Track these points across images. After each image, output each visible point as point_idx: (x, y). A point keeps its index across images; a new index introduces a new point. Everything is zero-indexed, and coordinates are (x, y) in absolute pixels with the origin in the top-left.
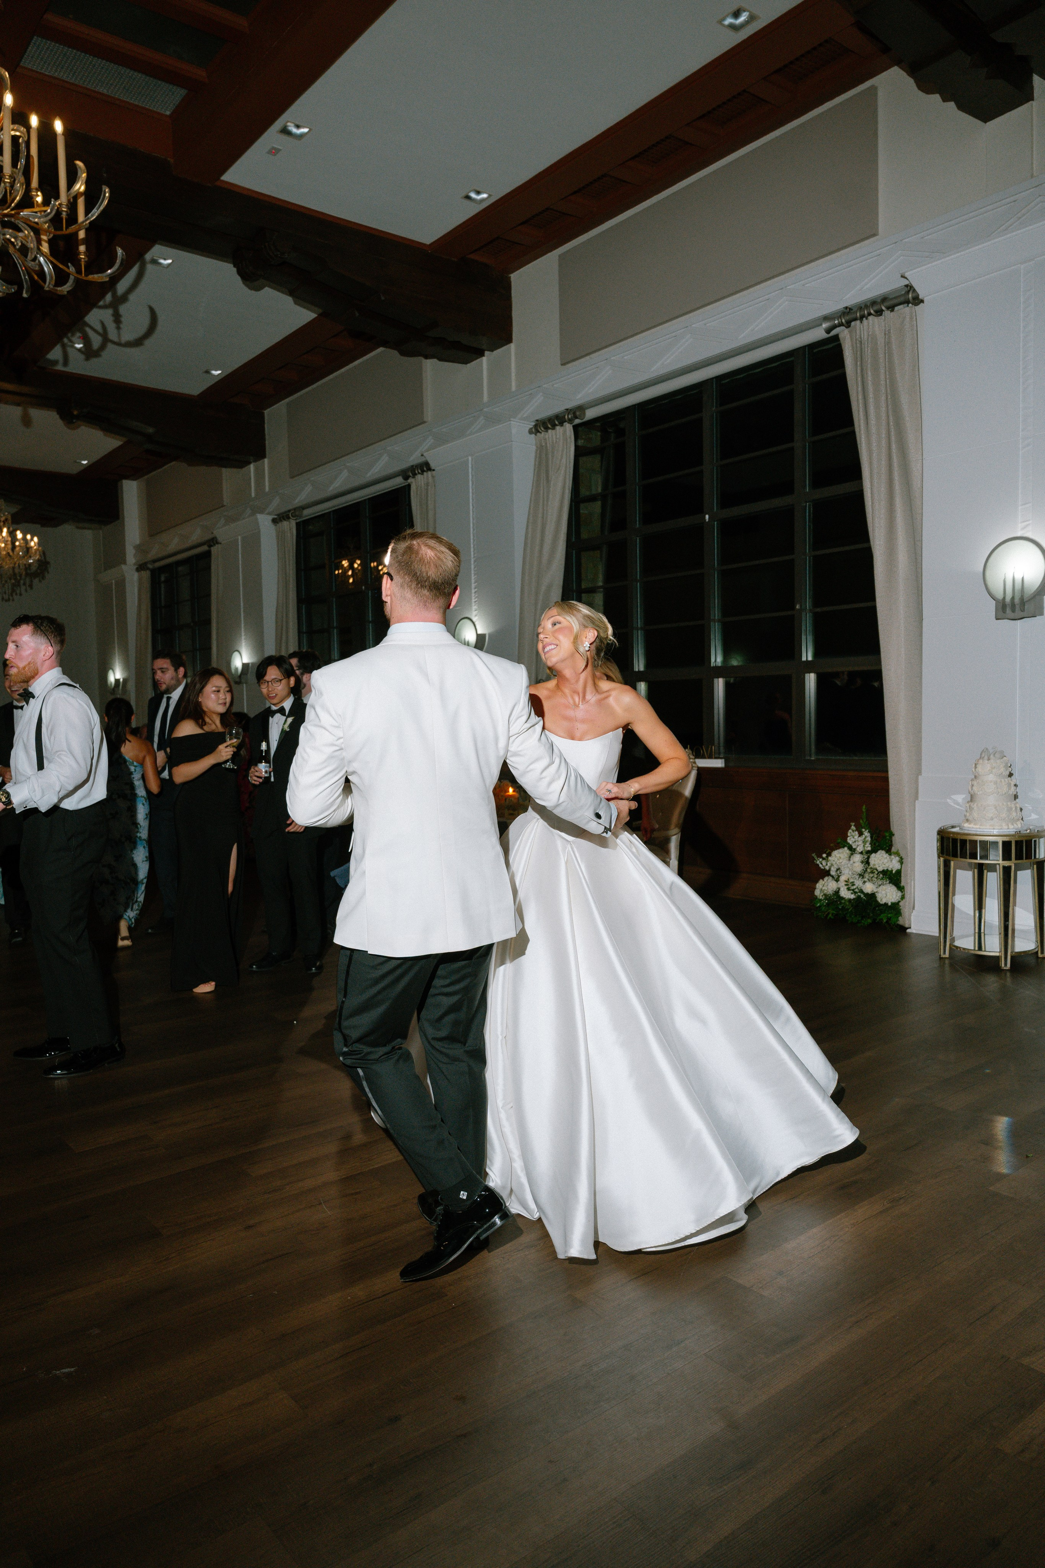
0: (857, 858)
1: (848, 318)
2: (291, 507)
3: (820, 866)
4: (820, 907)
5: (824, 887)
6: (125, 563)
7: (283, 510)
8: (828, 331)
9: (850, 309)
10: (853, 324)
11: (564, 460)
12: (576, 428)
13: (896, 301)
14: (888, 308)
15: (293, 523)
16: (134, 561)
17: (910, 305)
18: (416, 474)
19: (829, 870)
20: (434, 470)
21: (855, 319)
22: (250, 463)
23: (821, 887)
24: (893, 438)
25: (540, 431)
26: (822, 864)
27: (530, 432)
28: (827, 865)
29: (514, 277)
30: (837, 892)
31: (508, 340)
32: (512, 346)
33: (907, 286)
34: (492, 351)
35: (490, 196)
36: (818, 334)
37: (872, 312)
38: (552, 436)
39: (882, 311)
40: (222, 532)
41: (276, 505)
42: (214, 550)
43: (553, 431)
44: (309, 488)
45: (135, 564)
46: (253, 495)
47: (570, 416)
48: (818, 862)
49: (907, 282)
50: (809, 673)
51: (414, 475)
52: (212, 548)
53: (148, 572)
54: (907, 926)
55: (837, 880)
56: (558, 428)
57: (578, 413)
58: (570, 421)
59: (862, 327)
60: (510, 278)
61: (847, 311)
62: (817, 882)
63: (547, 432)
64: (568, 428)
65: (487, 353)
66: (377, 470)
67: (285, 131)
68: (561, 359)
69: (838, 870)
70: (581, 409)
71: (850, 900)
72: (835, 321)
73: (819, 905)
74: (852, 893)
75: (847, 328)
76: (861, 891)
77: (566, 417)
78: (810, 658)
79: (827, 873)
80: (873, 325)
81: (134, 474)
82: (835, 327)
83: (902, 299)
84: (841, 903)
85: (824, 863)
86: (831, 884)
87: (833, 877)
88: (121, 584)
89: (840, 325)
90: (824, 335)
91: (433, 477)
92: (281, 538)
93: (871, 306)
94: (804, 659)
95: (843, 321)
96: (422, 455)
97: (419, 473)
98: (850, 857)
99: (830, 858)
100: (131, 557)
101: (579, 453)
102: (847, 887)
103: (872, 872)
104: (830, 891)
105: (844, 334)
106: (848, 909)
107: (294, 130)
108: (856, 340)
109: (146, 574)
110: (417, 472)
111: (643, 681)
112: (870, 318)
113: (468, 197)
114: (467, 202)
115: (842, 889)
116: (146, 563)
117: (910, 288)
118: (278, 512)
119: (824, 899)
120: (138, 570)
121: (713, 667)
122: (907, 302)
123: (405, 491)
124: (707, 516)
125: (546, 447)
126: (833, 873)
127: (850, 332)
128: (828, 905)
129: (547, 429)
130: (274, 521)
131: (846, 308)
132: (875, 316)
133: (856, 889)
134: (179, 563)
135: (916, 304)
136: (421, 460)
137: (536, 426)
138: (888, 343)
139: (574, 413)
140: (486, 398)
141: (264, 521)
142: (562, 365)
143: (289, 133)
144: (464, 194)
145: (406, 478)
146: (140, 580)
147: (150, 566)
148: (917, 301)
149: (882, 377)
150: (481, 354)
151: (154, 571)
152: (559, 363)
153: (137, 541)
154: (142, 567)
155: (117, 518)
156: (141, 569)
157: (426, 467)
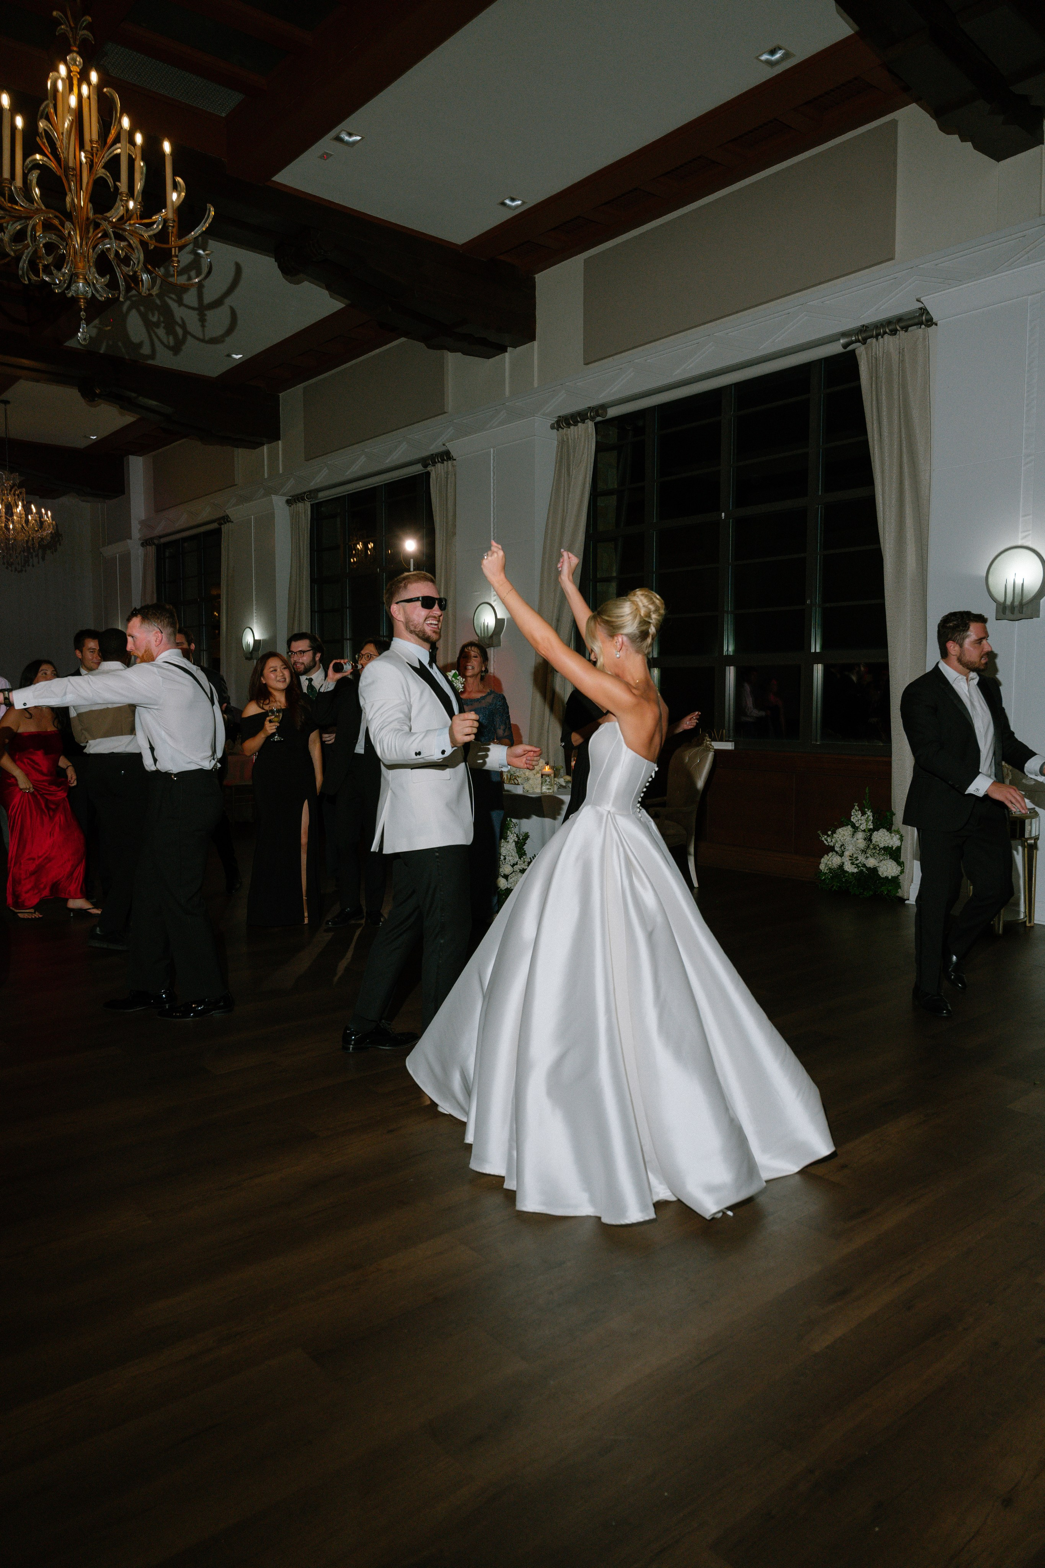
0: (860, 835)
1: (864, 335)
2: (304, 490)
3: (825, 842)
4: (824, 879)
5: (829, 862)
6: (130, 538)
7: (298, 491)
8: (845, 346)
9: (866, 327)
10: (869, 340)
11: (585, 456)
12: (596, 424)
13: (910, 322)
14: (902, 328)
15: (308, 505)
16: (139, 536)
17: (923, 326)
18: (436, 463)
19: (833, 847)
20: (455, 460)
21: (870, 337)
22: (263, 444)
23: (826, 861)
24: (904, 450)
25: (562, 426)
26: (827, 840)
27: (552, 427)
28: (832, 841)
29: (539, 277)
30: (841, 867)
31: (532, 338)
32: (536, 343)
33: (921, 309)
34: (515, 346)
35: (523, 203)
36: (836, 348)
37: (887, 330)
38: (574, 432)
39: (897, 330)
40: (235, 512)
41: (291, 486)
42: (225, 528)
43: (576, 427)
44: (325, 472)
45: (140, 539)
46: (266, 476)
47: (592, 414)
48: (823, 839)
49: (921, 305)
50: (818, 664)
51: (434, 463)
52: (222, 526)
53: (154, 548)
54: (905, 897)
55: (842, 855)
56: (580, 424)
57: (600, 412)
58: (592, 419)
59: (877, 344)
60: (535, 277)
61: (864, 329)
62: (822, 857)
63: (569, 428)
64: (590, 425)
65: (509, 349)
66: (397, 456)
67: (339, 139)
68: (584, 358)
69: (843, 845)
70: (603, 407)
71: (853, 873)
72: (852, 337)
73: (824, 878)
74: (855, 867)
75: (863, 344)
76: (864, 865)
77: (589, 414)
78: (818, 650)
79: (832, 849)
80: (888, 343)
81: (140, 451)
82: (852, 343)
83: (916, 321)
84: (844, 876)
85: (829, 839)
86: (835, 859)
87: (837, 852)
88: (126, 559)
89: (857, 341)
90: (841, 350)
91: (453, 466)
92: (295, 518)
93: (886, 326)
94: (813, 650)
95: (860, 338)
96: (444, 445)
97: (439, 462)
98: (853, 835)
99: (834, 835)
100: (136, 532)
101: (600, 448)
102: (851, 861)
103: (875, 848)
104: (834, 865)
105: (861, 351)
106: (851, 882)
107: (347, 138)
108: (872, 357)
109: (152, 550)
110: (437, 460)
111: (656, 667)
112: (886, 336)
113: (503, 204)
114: (501, 207)
115: (846, 863)
116: (152, 539)
117: (924, 311)
118: (292, 494)
119: (828, 872)
120: (142, 545)
121: (725, 655)
122: (920, 323)
123: (424, 478)
124: (723, 514)
125: (568, 442)
126: (837, 849)
127: (866, 348)
128: (832, 877)
129: (569, 425)
130: (288, 502)
131: (863, 326)
132: (890, 335)
133: (859, 863)
134: (185, 539)
135: (929, 326)
136: (443, 449)
137: (558, 422)
138: (902, 361)
139: (597, 411)
140: (507, 393)
141: (279, 502)
142: (585, 364)
143: (341, 140)
144: (500, 201)
145: (425, 466)
146: (146, 555)
147: (156, 541)
148: (930, 322)
149: (896, 391)
150: (504, 350)
151: (161, 549)
152: (582, 362)
153: (143, 517)
154: (148, 542)
155: (123, 492)
156: (146, 543)
157: (447, 456)
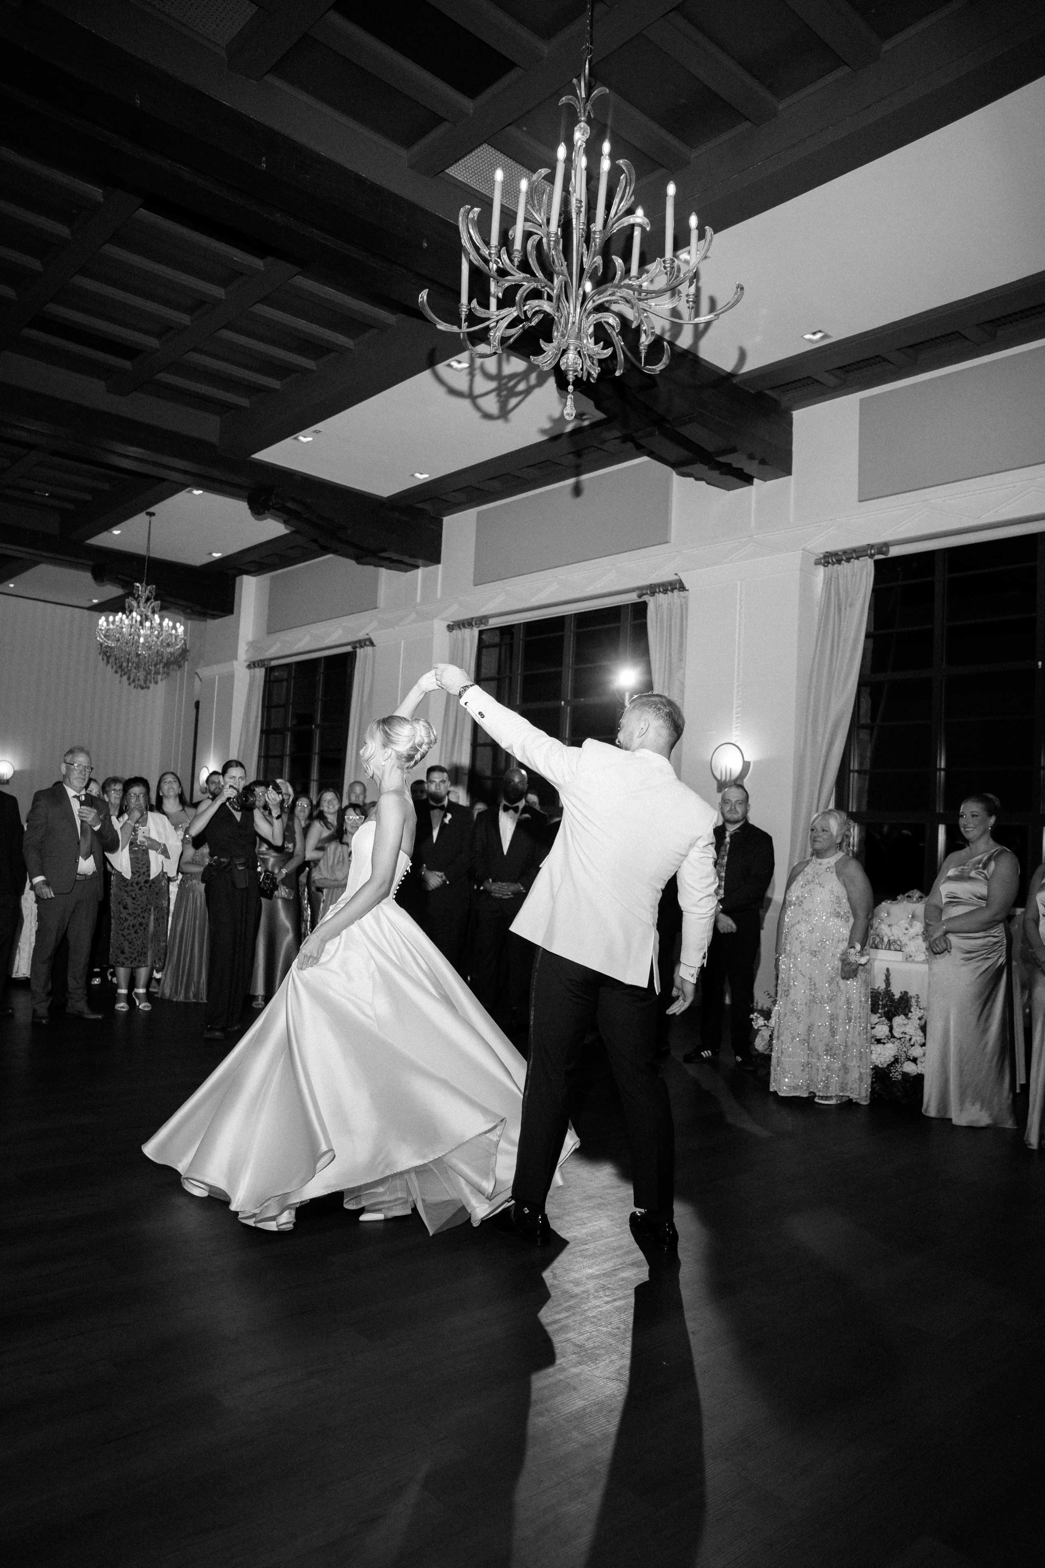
2: (473, 615)
6: (236, 659)
7: (463, 617)
12: (876, 562)
15: (476, 631)
16: (244, 657)
18: (659, 592)
20: (688, 590)
22: (417, 567)
25: (831, 563)
27: (818, 563)
29: (799, 413)
31: (787, 472)
32: (791, 478)
34: (765, 482)
38: (846, 568)
40: (379, 635)
41: (452, 612)
42: (359, 651)
43: (849, 564)
45: (245, 661)
46: (420, 600)
47: (873, 552)
51: (653, 594)
53: (263, 670)
56: (854, 561)
57: (883, 549)
58: (871, 556)
60: (792, 414)
63: (840, 564)
64: (868, 562)
65: (755, 484)
68: (859, 495)
70: (886, 545)
77: (867, 552)
81: (258, 570)
88: (228, 680)
91: (684, 597)
92: (458, 644)
96: (676, 574)
100: (243, 654)
109: (260, 673)
113: (803, 336)
114: (799, 340)
116: (261, 661)
118: (455, 619)
120: (249, 667)
123: (640, 610)
125: (838, 579)
129: (839, 561)
130: (450, 628)
136: (671, 578)
137: (825, 558)
139: (880, 548)
140: (753, 527)
141: (439, 626)
142: (860, 501)
145: (639, 597)
146: (252, 679)
147: (266, 664)
150: (749, 484)
151: (270, 670)
152: (857, 499)
153: (250, 638)
154: (257, 665)
155: (231, 612)
156: (254, 665)
157: (677, 586)
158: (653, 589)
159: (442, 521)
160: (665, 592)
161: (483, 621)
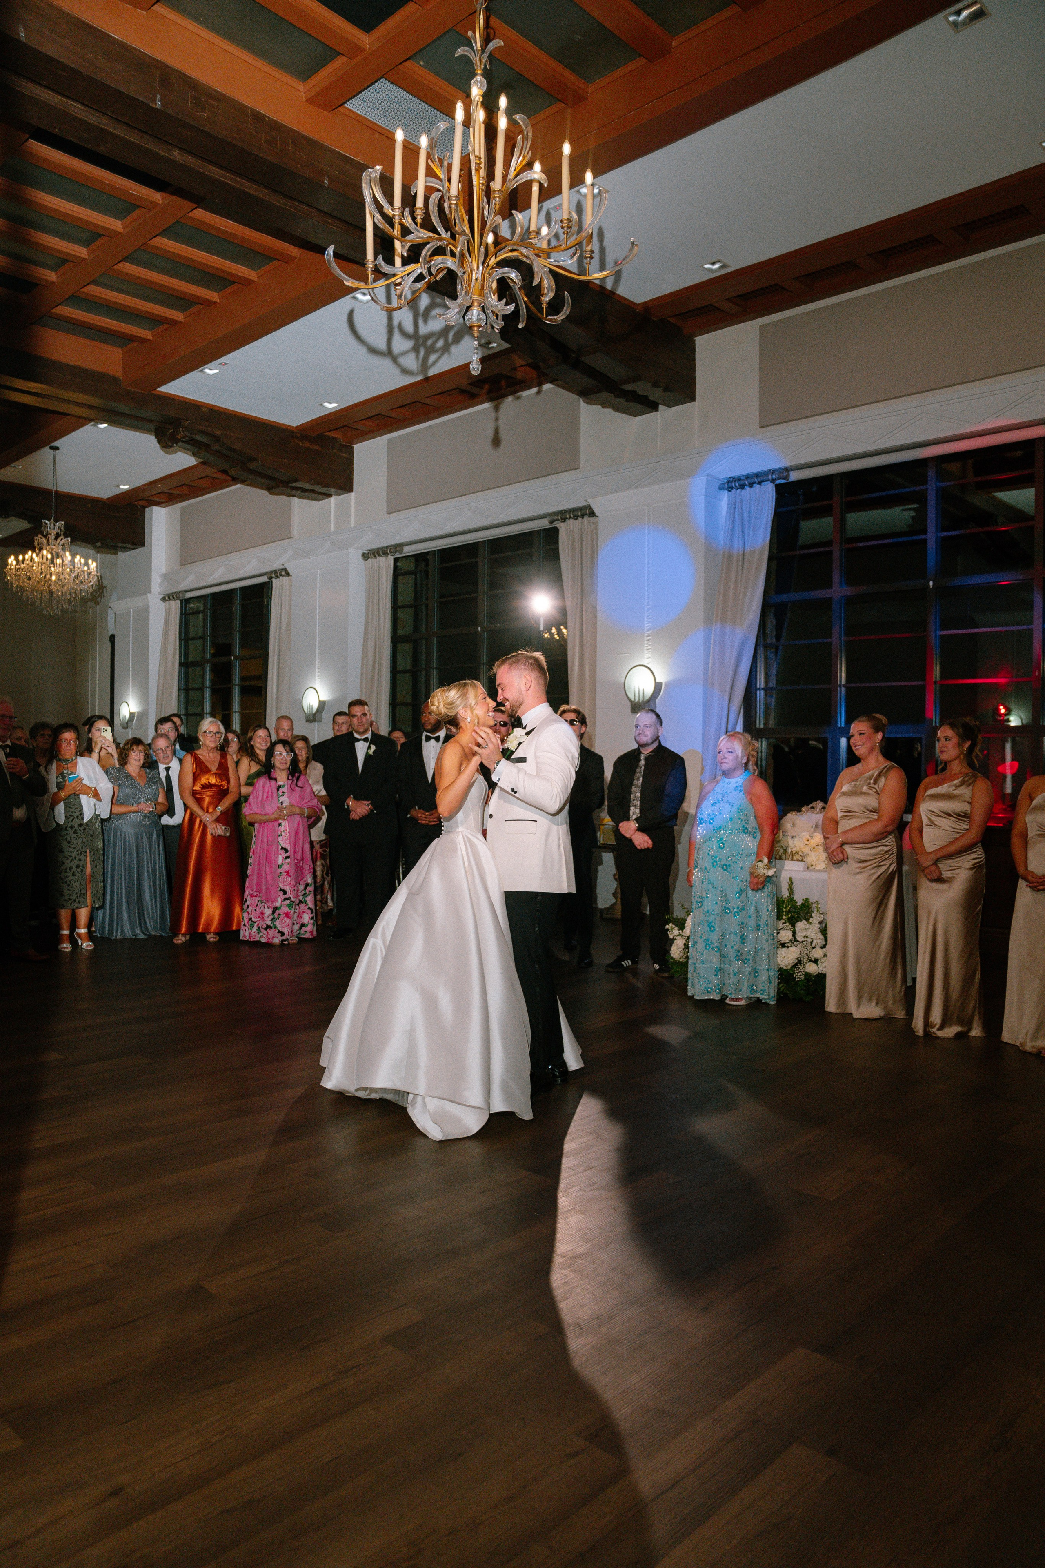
2: (390, 543)
6: (150, 592)
7: (377, 545)
12: (777, 487)
15: (391, 559)
16: (158, 590)
18: (569, 518)
20: (598, 516)
22: (329, 496)
25: (735, 488)
27: (722, 488)
29: (701, 340)
31: (691, 398)
32: (695, 404)
34: (670, 407)
38: (750, 493)
40: (294, 565)
41: (367, 541)
42: (279, 582)
43: (743, 491)
45: (159, 594)
47: (774, 476)
51: (564, 520)
52: (275, 580)
53: (178, 602)
56: (756, 486)
57: (784, 474)
58: (773, 481)
60: (694, 339)
64: (769, 487)
65: (661, 409)
68: (760, 421)
70: (787, 470)
77: (768, 476)
81: (165, 502)
88: (143, 613)
91: (594, 523)
92: (373, 572)
96: (585, 500)
100: (157, 587)
109: (175, 605)
110: (567, 516)
113: (703, 266)
114: (700, 269)
116: (176, 593)
118: (369, 548)
120: (164, 599)
123: (551, 536)
125: (741, 503)
129: (742, 486)
130: (365, 556)
136: (583, 504)
137: (729, 483)
139: (780, 473)
141: (355, 555)
142: (761, 427)
144: (702, 262)
145: (553, 521)
146: (168, 612)
147: (181, 596)
150: (655, 409)
151: (185, 602)
152: (757, 424)
153: (163, 569)
154: (171, 597)
155: (142, 544)
156: (169, 597)
157: (587, 512)
158: (564, 515)
159: (353, 448)
160: (576, 518)
161: (398, 549)
